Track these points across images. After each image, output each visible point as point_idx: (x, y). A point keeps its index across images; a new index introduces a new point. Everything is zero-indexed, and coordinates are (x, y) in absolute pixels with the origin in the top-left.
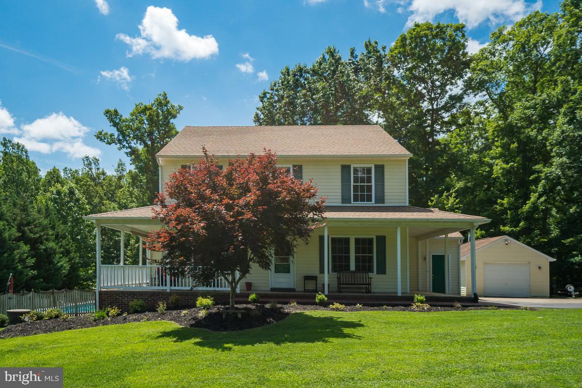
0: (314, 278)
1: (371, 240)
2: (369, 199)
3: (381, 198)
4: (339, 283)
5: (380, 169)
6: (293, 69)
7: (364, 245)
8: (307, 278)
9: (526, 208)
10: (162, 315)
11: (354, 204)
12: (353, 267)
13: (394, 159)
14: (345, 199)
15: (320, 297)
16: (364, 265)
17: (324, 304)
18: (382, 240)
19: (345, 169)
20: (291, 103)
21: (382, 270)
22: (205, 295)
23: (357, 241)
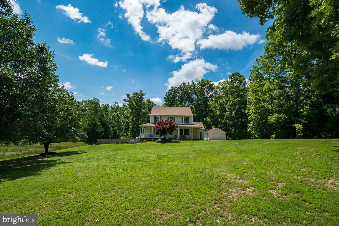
0: (177, 136)
1: (186, 130)
2: (186, 123)
3: (188, 123)
4: (181, 137)
5: (188, 118)
6: (174, 87)
7: (185, 130)
8: (175, 136)
9: (223, 122)
10: (153, 141)
11: (184, 123)
12: (183, 134)
13: (191, 116)
14: (182, 123)
15: (177, 139)
16: (185, 134)
17: (178, 140)
18: (188, 130)
19: (182, 117)
20: (173, 95)
21: (188, 135)
22: (159, 138)
23: (184, 130)
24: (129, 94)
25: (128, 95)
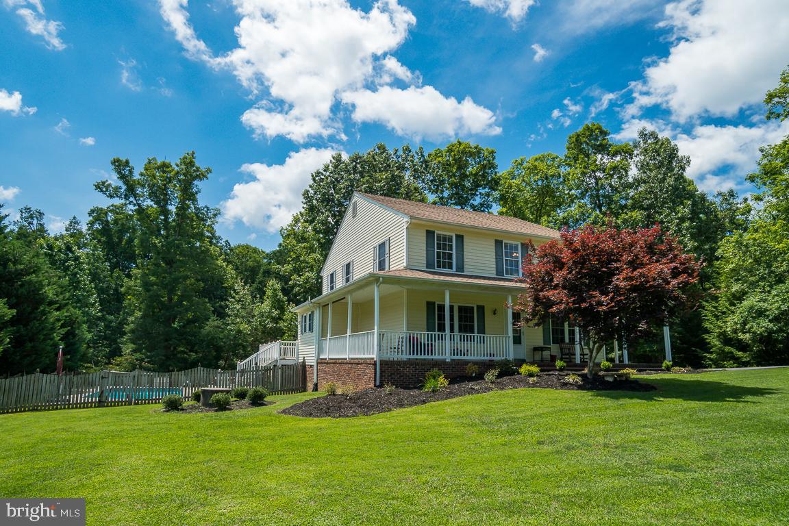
24: (127, 162)
25: (121, 166)
